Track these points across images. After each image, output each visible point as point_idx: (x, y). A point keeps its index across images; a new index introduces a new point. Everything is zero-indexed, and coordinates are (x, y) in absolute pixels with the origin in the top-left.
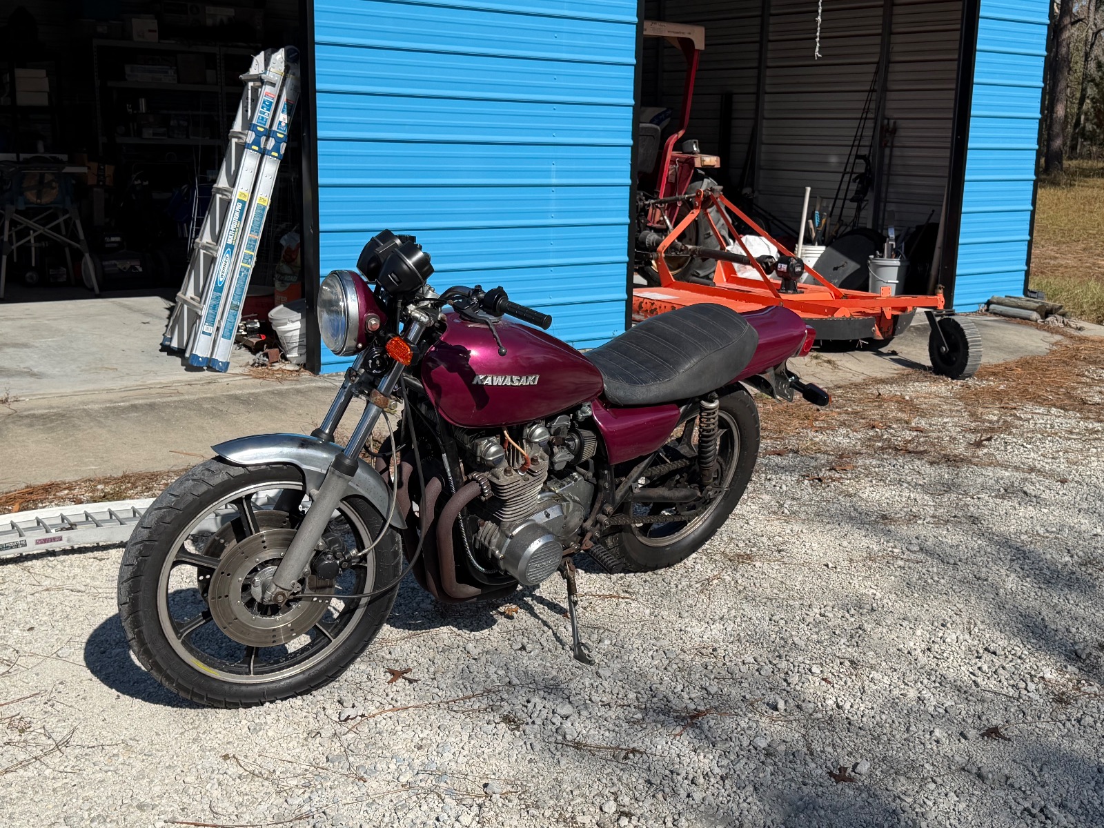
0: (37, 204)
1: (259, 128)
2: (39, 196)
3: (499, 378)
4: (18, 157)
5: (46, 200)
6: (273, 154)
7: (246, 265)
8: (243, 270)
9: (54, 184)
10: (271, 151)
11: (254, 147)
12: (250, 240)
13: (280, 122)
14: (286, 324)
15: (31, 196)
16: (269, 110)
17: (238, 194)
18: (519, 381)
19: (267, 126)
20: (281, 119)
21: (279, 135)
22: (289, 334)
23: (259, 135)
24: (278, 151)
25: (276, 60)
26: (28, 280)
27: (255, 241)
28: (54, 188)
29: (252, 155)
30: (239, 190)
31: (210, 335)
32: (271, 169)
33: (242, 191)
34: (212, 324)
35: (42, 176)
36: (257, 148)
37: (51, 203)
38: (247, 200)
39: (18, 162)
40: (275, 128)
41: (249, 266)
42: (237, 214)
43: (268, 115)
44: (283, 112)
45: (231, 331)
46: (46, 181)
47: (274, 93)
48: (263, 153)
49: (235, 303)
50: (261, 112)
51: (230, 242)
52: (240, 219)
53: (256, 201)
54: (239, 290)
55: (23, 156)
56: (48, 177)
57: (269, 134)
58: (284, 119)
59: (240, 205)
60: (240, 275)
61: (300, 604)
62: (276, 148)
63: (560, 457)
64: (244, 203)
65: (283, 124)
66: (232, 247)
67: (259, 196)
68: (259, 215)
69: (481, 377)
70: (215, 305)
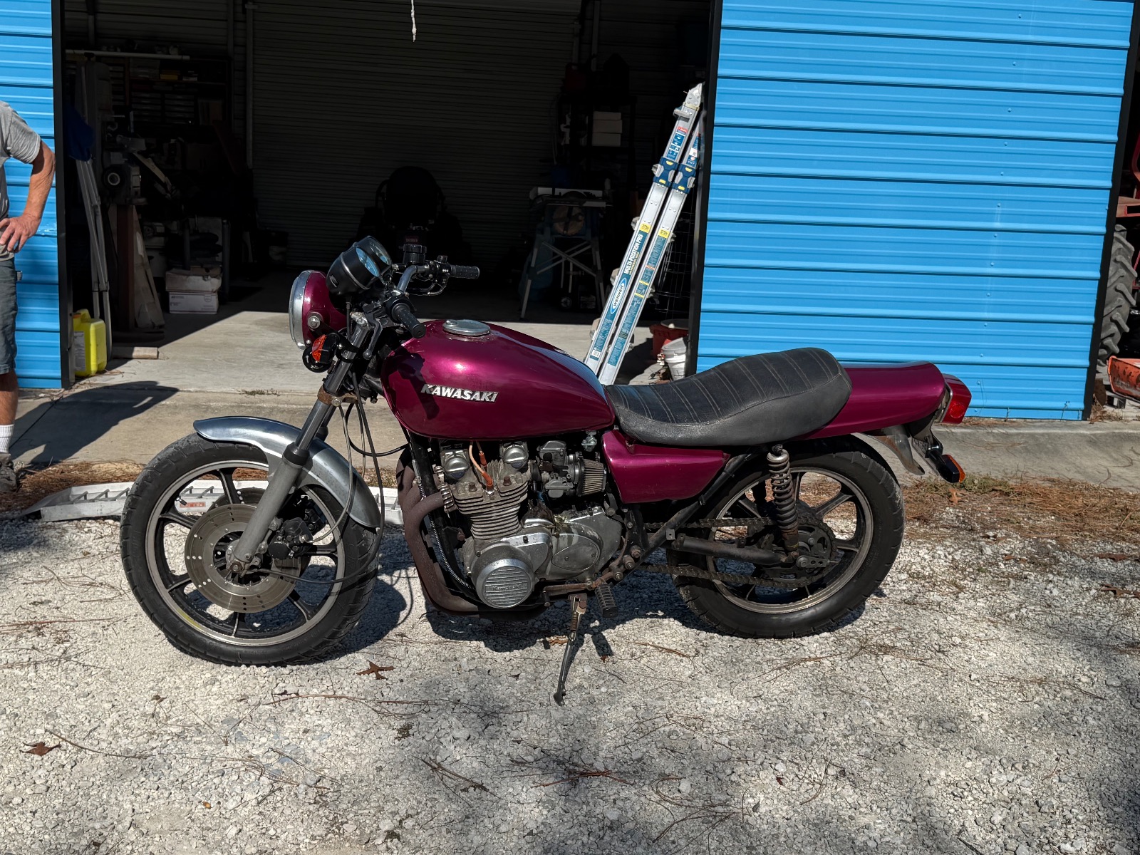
0: (564, 235)
1: (668, 162)
2: (566, 228)
3: (448, 390)
4: (554, 191)
5: (572, 231)
6: (680, 187)
7: (640, 295)
8: (636, 299)
9: (580, 217)
10: (678, 185)
11: (661, 181)
12: (646, 271)
13: (690, 157)
14: (672, 356)
15: (559, 227)
16: (679, 144)
17: (641, 225)
18: (472, 395)
19: (677, 161)
20: (691, 154)
21: (687, 169)
22: (676, 367)
23: (667, 169)
24: (685, 185)
25: (692, 95)
26: (563, 305)
27: (652, 272)
28: (579, 221)
29: (659, 189)
30: (643, 222)
31: (597, 359)
32: (676, 203)
33: (646, 224)
34: (600, 348)
35: (571, 209)
36: (664, 182)
37: (576, 234)
38: (649, 232)
39: (553, 195)
40: (684, 162)
41: (643, 297)
42: (637, 245)
43: (678, 150)
44: (694, 146)
45: (617, 358)
46: (573, 214)
47: (687, 128)
48: (670, 187)
49: (624, 331)
50: (672, 147)
51: (627, 272)
52: (639, 250)
53: (658, 233)
54: (630, 318)
55: (558, 191)
56: (576, 211)
57: (678, 168)
58: (694, 154)
59: (640, 237)
60: (633, 304)
61: (268, 579)
62: (684, 183)
63: (554, 484)
64: (645, 234)
65: (693, 159)
66: (628, 276)
67: (661, 228)
68: (659, 247)
69: (430, 386)
70: (605, 331)
